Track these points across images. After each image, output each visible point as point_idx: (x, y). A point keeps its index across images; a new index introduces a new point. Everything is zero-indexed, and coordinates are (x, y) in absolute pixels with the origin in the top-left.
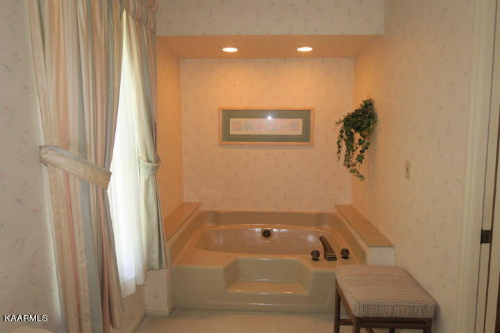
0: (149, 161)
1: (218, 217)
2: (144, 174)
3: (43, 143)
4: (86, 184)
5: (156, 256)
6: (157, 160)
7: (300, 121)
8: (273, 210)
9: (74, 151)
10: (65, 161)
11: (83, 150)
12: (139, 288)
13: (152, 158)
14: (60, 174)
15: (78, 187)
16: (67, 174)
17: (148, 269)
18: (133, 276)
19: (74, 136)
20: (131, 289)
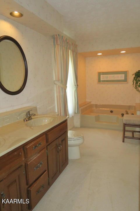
0: (75, 86)
1: (96, 106)
2: (74, 89)
3: (55, 80)
4: (62, 88)
5: (77, 110)
6: (78, 86)
7: (123, 75)
8: (114, 104)
9: (60, 81)
10: (59, 84)
11: (62, 82)
12: (73, 117)
13: (76, 85)
14: (58, 86)
15: (61, 89)
16: (59, 86)
17: (75, 113)
18: (71, 113)
19: (60, 78)
20: (71, 116)
